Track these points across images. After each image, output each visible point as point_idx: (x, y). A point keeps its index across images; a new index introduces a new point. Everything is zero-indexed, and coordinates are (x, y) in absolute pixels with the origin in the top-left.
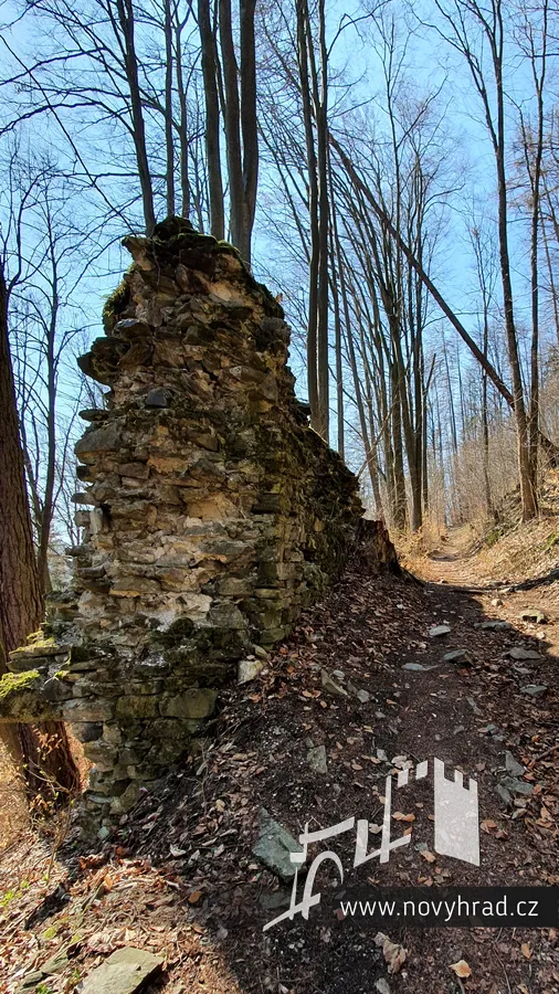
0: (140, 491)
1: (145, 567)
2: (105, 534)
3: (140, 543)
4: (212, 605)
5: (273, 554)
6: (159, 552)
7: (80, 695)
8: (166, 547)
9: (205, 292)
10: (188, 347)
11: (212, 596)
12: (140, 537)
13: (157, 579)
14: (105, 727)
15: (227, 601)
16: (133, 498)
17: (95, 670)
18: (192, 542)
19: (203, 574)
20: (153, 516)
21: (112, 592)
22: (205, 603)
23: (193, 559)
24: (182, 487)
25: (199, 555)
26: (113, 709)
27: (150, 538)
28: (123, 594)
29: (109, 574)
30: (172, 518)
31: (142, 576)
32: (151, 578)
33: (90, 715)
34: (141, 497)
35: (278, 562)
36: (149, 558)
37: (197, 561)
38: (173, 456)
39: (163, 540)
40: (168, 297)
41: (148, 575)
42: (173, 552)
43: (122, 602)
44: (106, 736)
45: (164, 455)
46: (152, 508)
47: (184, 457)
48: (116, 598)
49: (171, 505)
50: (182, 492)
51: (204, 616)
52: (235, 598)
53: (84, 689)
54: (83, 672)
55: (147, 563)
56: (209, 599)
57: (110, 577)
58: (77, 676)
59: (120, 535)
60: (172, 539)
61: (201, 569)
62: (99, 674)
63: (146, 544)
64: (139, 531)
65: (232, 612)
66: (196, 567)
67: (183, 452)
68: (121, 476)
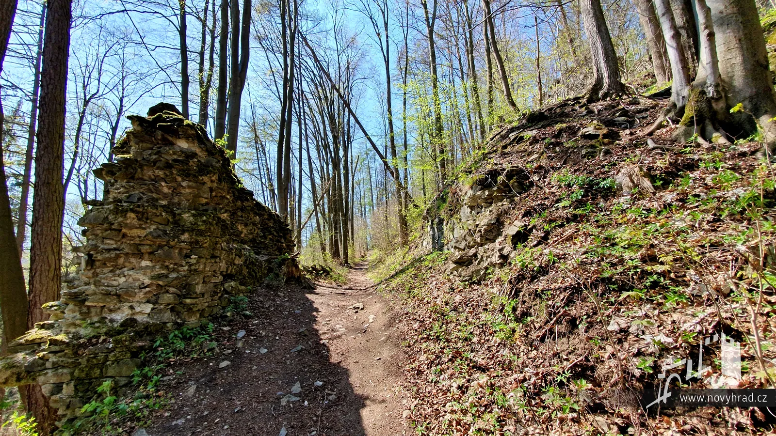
0: (115, 246)
1: (110, 289)
2: (89, 270)
3: (110, 275)
4: (153, 309)
5: (195, 280)
6: (122, 280)
7: (51, 367)
8: (127, 277)
9: (172, 144)
10: (157, 171)
11: (154, 304)
12: (111, 271)
13: (118, 296)
14: (64, 386)
15: (162, 307)
16: (109, 250)
17: (63, 351)
18: (144, 274)
19: (149, 292)
20: (121, 260)
21: (87, 303)
22: (148, 308)
23: (143, 284)
24: (140, 245)
25: (147, 281)
26: (72, 374)
27: (118, 272)
28: (94, 304)
29: (87, 293)
30: (133, 260)
31: (108, 294)
32: (114, 295)
33: (55, 379)
34: (115, 249)
35: (197, 284)
36: (115, 283)
37: (146, 285)
38: (137, 228)
39: (126, 273)
40: (149, 145)
41: (112, 293)
42: (131, 280)
43: (93, 310)
44: (64, 391)
45: (131, 228)
46: (122, 255)
47: (144, 229)
48: (89, 307)
49: (133, 254)
50: (140, 247)
51: (147, 315)
52: (169, 304)
53: (54, 363)
54: (55, 353)
55: (112, 286)
56: (151, 306)
57: (87, 295)
58: (50, 355)
59: (98, 270)
60: (131, 273)
61: (147, 289)
62: (66, 354)
63: (114, 276)
64: (111, 268)
65: (165, 313)
66: (145, 287)
67: (143, 226)
68: (104, 238)
